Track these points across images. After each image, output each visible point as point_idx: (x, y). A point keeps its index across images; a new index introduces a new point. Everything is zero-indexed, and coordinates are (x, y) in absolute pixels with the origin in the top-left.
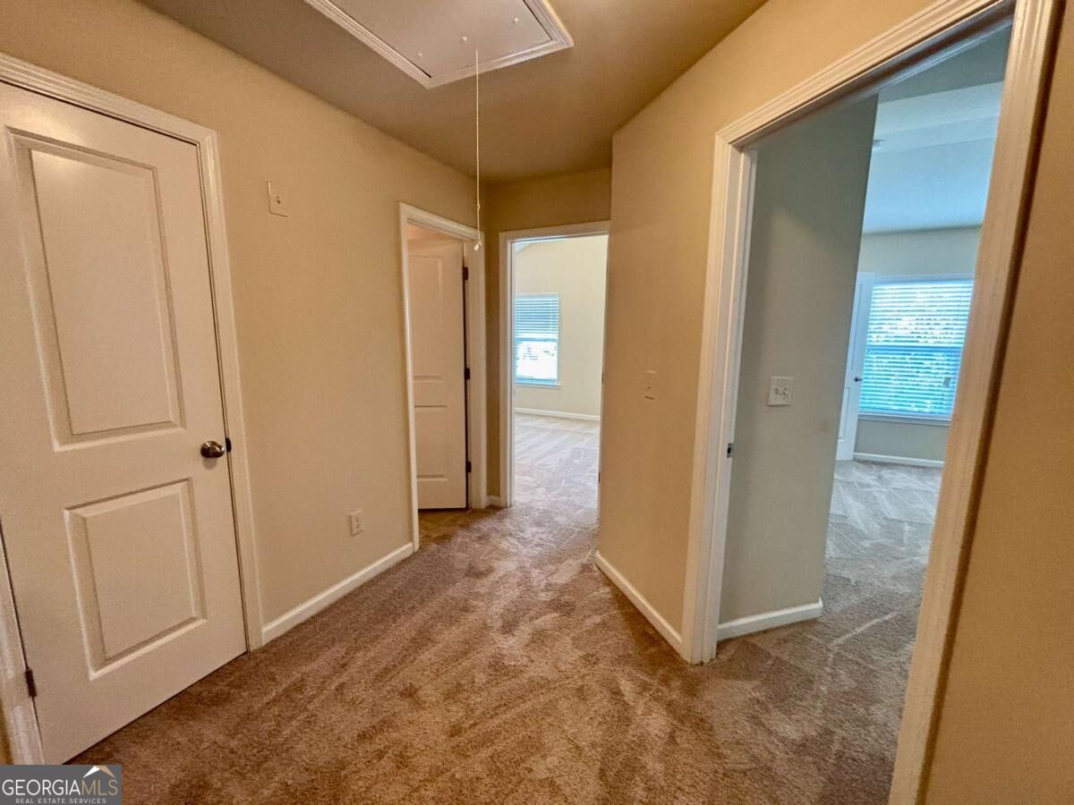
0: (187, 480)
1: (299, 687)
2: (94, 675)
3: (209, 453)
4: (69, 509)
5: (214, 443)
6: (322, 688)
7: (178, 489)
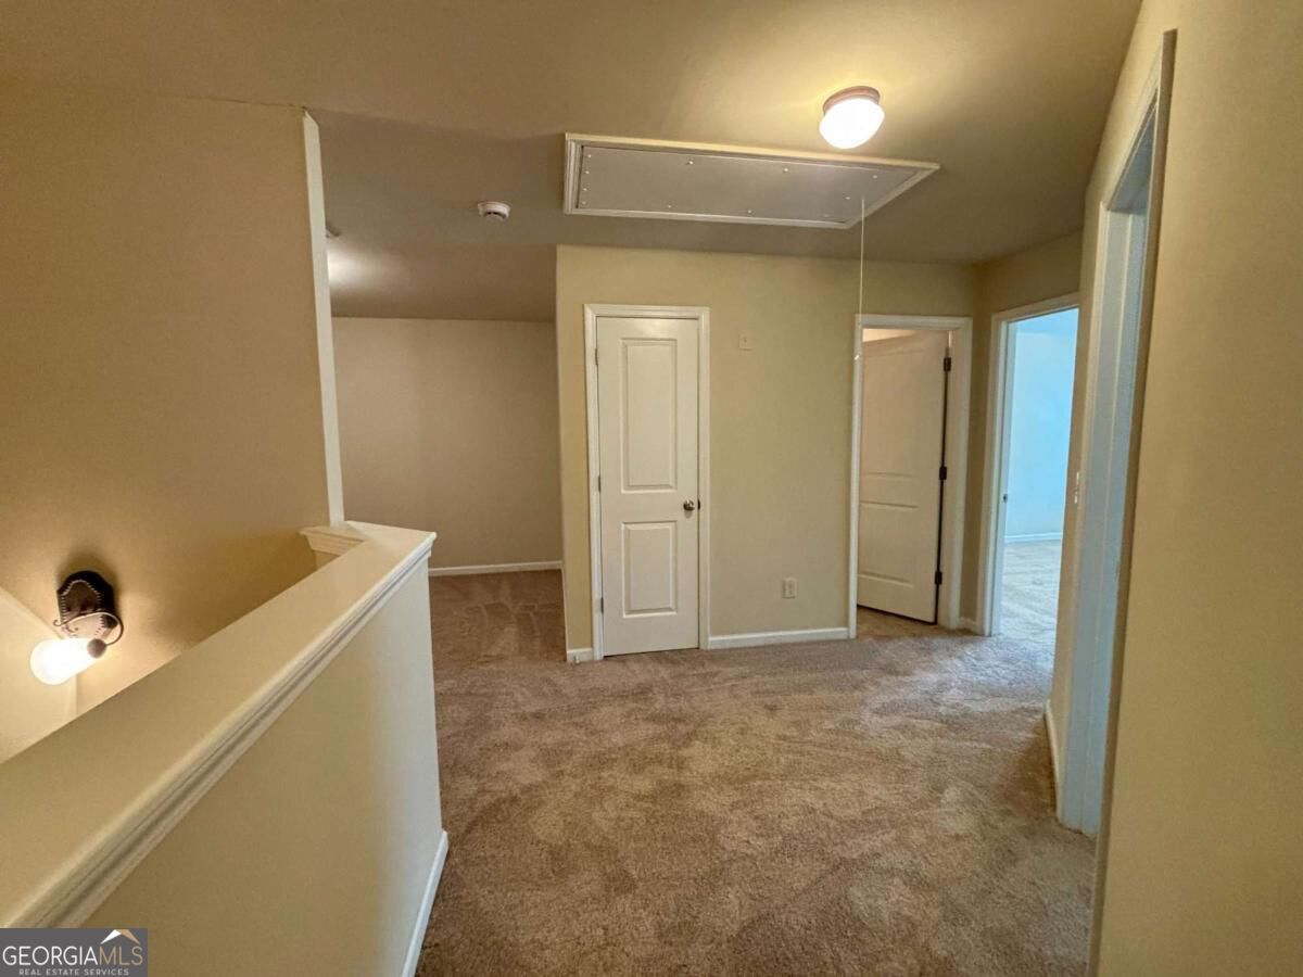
0: (675, 521)
1: (714, 675)
2: (625, 616)
3: (687, 508)
4: (625, 523)
5: (692, 503)
6: (725, 681)
7: (669, 526)
